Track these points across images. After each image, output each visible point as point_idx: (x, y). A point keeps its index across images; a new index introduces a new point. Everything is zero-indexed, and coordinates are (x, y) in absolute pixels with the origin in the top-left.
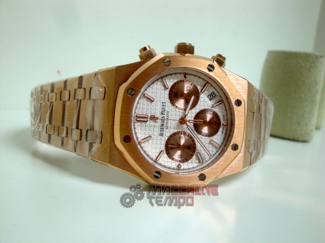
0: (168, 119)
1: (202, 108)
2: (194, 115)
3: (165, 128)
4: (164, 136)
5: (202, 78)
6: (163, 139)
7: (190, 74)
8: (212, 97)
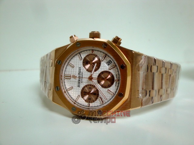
1: (103, 70)
3: (81, 82)
4: (80, 87)
8: (109, 63)
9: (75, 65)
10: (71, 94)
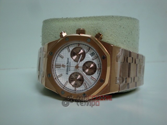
0: (70, 66)
1: (87, 60)
2: (83, 64)
3: (69, 70)
4: (68, 74)
5: (87, 46)
6: (68, 75)
7: (81, 44)
8: (93, 55)
9: (64, 56)
10: (60, 80)
